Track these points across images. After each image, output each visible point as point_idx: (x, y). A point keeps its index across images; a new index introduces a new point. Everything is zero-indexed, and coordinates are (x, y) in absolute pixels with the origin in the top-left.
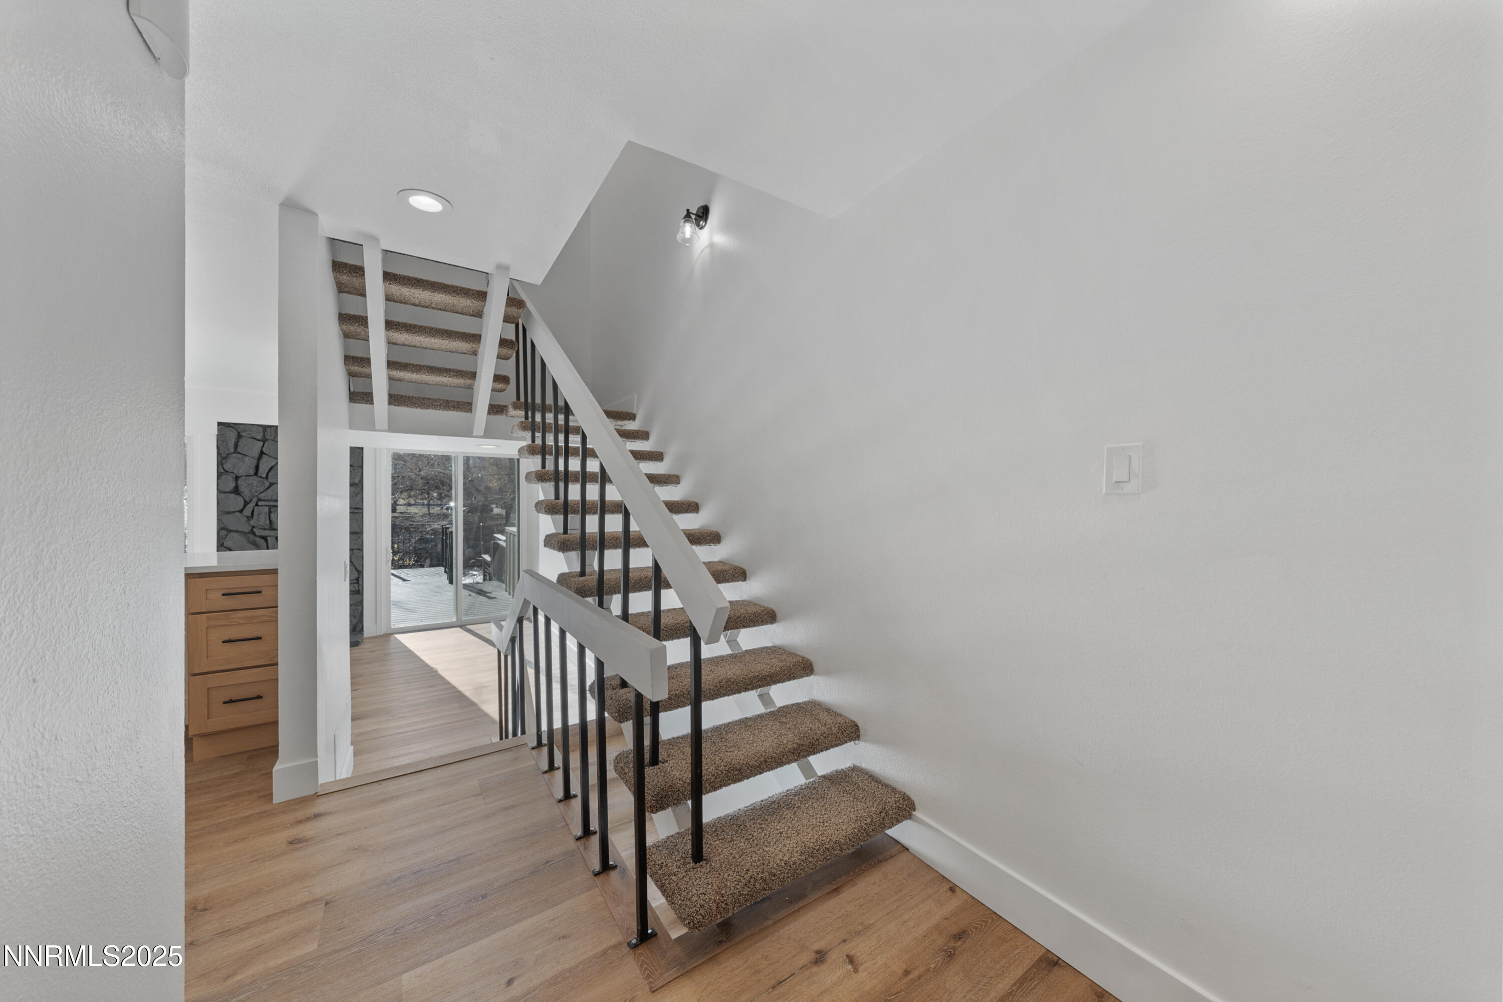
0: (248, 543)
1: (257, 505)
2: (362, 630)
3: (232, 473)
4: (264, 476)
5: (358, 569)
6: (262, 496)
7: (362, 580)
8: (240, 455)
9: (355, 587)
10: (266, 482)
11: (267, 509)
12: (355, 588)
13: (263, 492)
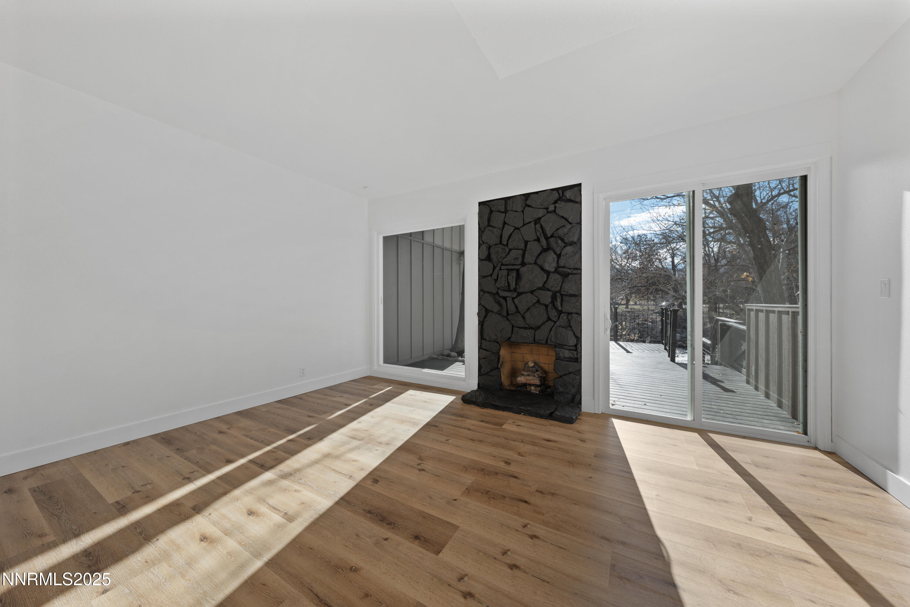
0: (495, 302)
1: (500, 269)
2: (580, 402)
3: (487, 243)
4: (505, 243)
5: (577, 335)
6: (504, 261)
7: (580, 347)
8: (491, 227)
9: (573, 353)
10: (506, 248)
11: (506, 271)
12: (574, 356)
13: (505, 257)
